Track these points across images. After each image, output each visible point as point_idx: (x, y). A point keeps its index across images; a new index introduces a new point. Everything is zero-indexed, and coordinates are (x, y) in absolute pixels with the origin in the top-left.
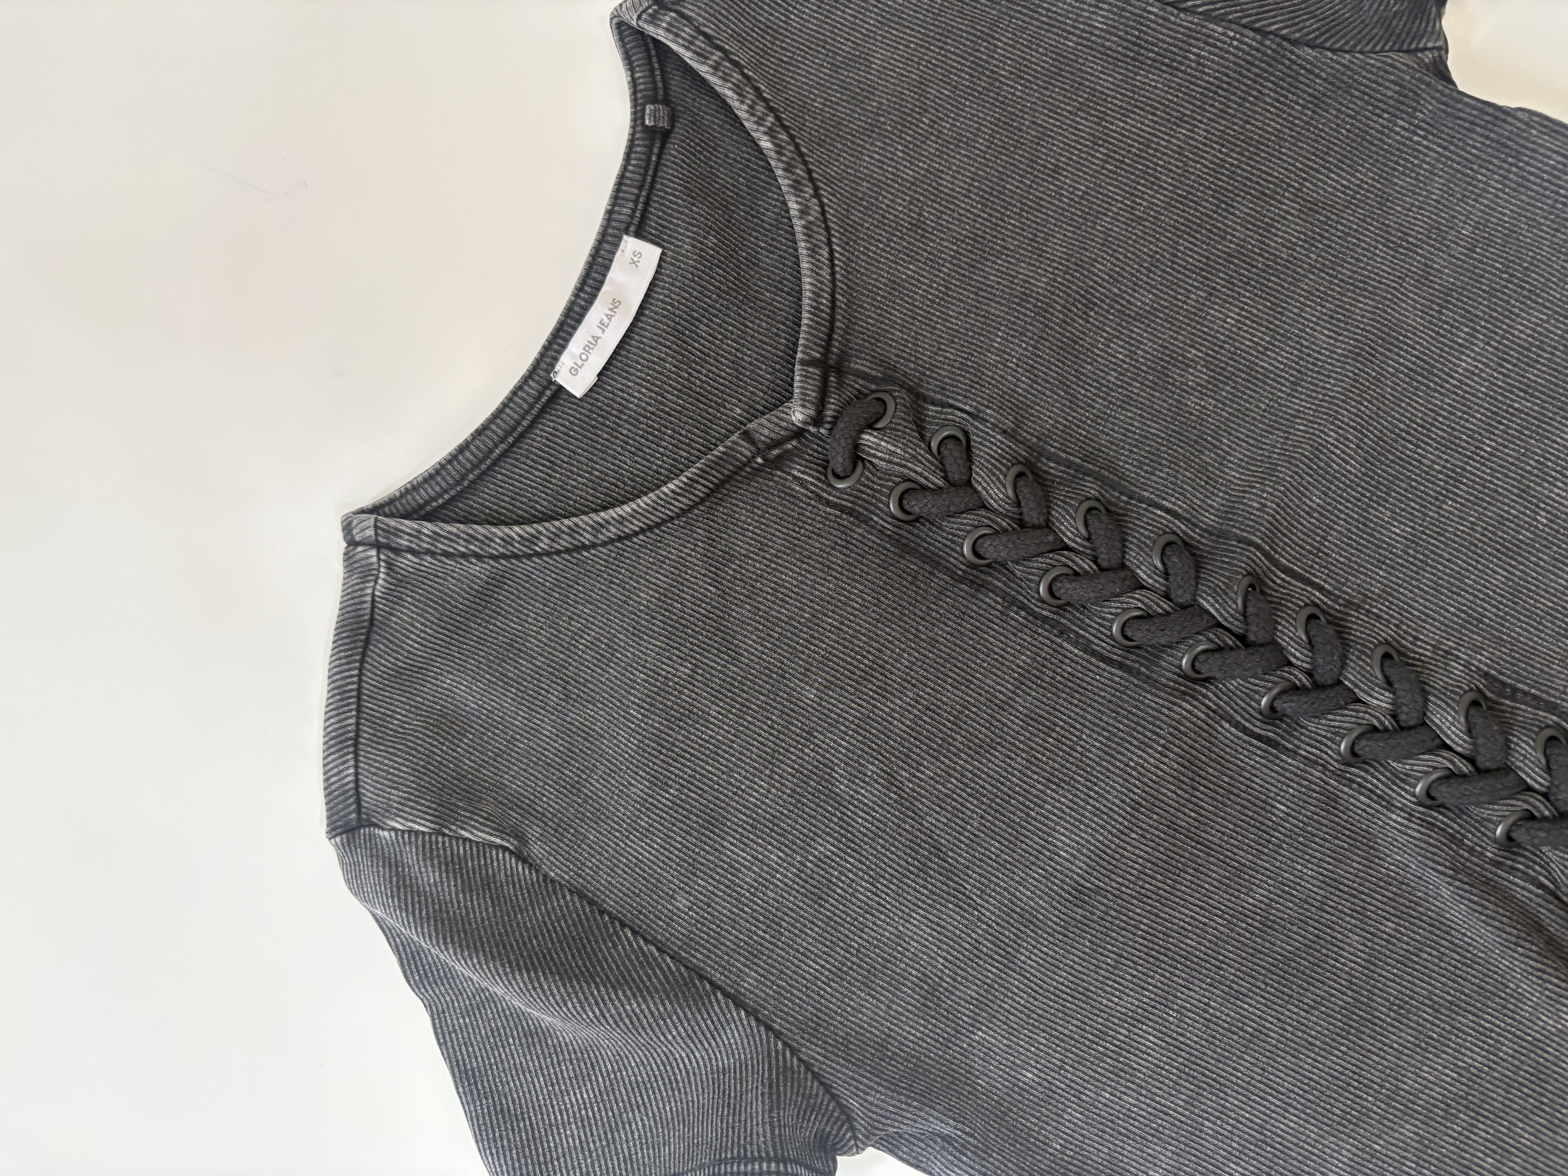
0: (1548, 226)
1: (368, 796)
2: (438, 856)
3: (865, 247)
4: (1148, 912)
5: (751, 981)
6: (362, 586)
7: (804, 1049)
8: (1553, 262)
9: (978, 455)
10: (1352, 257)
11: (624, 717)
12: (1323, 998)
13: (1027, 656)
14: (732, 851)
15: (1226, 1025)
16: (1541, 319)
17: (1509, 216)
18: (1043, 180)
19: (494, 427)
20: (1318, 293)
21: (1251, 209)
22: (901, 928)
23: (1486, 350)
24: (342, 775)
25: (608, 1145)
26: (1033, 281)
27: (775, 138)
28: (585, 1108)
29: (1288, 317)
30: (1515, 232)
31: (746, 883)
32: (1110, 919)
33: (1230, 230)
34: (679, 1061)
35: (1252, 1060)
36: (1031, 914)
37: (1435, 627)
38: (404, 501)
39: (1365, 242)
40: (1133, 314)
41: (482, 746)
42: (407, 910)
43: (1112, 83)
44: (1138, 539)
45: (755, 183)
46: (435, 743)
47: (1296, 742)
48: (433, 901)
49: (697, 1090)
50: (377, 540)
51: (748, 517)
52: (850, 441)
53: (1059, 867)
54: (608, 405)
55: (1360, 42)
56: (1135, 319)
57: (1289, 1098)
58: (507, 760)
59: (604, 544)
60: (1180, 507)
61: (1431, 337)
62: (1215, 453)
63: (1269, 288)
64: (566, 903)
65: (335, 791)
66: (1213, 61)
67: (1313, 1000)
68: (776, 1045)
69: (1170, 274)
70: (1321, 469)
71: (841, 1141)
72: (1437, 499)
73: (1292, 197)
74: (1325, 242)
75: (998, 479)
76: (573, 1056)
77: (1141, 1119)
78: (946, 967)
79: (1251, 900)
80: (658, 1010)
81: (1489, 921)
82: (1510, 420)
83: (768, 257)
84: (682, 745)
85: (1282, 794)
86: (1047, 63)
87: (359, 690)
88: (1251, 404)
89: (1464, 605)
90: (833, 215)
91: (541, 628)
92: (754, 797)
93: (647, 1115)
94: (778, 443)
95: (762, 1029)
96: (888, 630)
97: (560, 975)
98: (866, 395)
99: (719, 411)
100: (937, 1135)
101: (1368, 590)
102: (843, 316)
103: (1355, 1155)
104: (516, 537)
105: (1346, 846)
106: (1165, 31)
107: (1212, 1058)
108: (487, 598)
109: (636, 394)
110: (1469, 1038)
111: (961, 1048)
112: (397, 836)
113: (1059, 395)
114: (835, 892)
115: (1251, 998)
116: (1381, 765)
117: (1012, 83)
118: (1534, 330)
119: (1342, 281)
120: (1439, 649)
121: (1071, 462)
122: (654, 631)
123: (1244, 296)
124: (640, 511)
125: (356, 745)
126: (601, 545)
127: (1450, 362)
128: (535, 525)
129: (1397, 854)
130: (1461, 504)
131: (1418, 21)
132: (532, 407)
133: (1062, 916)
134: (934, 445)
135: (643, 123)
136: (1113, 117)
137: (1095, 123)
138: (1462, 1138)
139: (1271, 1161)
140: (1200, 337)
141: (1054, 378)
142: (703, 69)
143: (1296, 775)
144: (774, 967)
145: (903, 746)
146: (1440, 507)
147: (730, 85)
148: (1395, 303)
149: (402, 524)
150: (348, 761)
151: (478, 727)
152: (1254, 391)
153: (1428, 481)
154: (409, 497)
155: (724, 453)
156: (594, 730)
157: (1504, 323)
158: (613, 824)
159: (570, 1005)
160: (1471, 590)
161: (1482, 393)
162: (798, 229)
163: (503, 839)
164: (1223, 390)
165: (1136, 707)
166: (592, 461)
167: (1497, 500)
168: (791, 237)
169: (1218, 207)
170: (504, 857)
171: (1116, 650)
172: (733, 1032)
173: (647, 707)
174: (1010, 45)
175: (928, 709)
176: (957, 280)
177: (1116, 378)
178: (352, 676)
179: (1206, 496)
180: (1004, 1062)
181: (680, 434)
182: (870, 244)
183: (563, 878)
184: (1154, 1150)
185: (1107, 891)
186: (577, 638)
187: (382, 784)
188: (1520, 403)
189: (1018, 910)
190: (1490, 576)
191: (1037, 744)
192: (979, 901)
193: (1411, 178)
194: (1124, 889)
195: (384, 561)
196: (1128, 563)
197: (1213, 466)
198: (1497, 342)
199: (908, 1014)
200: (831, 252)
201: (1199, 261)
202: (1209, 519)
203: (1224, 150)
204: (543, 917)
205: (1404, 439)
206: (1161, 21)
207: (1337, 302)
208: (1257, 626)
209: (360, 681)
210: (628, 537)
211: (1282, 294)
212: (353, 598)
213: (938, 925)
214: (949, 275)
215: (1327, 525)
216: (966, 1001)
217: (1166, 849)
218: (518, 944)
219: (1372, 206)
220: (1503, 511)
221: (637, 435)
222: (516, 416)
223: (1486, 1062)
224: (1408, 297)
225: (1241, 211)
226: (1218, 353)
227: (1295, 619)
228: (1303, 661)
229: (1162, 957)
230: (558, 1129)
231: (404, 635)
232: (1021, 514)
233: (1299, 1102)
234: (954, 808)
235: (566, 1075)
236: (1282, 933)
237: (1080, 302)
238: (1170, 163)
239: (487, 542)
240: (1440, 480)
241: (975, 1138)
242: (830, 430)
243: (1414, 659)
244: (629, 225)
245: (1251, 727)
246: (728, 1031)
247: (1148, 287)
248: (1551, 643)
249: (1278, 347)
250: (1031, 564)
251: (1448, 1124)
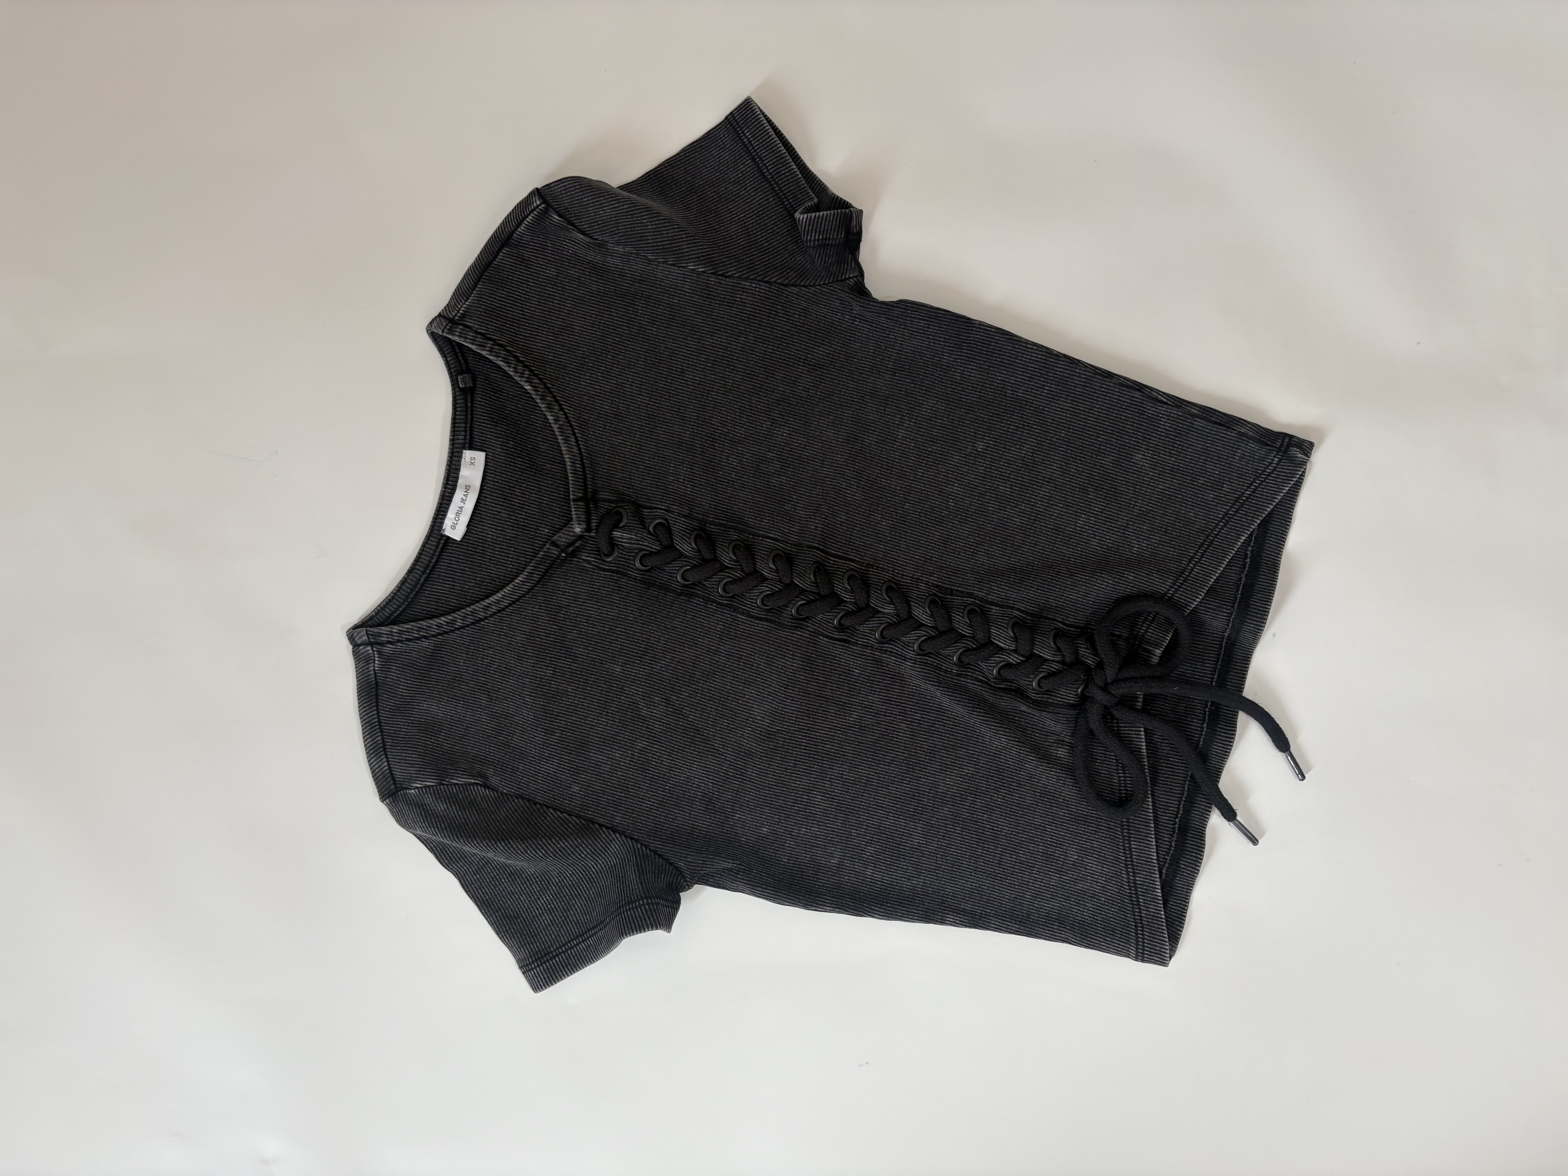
0: (929, 355)
1: (398, 775)
2: (443, 795)
3: (593, 432)
4: (805, 736)
5: (619, 818)
6: (367, 667)
7: (651, 845)
8: (934, 373)
9: (674, 530)
10: (838, 390)
11: (523, 703)
12: (894, 757)
13: (721, 625)
14: (595, 757)
15: (853, 782)
16: (934, 404)
17: (910, 353)
18: (677, 378)
19: (418, 567)
20: (824, 412)
21: (784, 374)
22: (688, 774)
23: (911, 425)
24: (381, 767)
25: (565, 919)
26: (683, 434)
27: (532, 383)
28: (550, 904)
29: (813, 427)
30: (914, 361)
31: (606, 771)
32: (786, 744)
33: (776, 387)
34: (592, 867)
35: (868, 795)
36: (749, 751)
37: (911, 567)
38: (378, 617)
39: (842, 381)
40: (737, 441)
41: (452, 735)
42: (434, 827)
43: (701, 319)
44: (760, 556)
45: (527, 407)
46: (427, 739)
47: (856, 638)
48: (446, 819)
49: (604, 879)
50: (369, 641)
51: (564, 585)
52: (607, 537)
53: (758, 725)
54: (476, 541)
55: (817, 280)
56: (738, 443)
57: (888, 809)
58: (467, 739)
59: (491, 616)
60: (778, 535)
61: (883, 423)
62: (790, 504)
63: (801, 414)
64: (516, 803)
65: (379, 776)
66: (749, 300)
67: (890, 760)
68: (637, 846)
69: (751, 416)
70: (842, 502)
71: (679, 884)
72: (901, 504)
73: (803, 364)
74: (823, 385)
75: (686, 541)
76: (537, 880)
77: (822, 837)
78: (714, 787)
79: (852, 719)
80: (574, 843)
81: (958, 703)
82: (928, 458)
83: (543, 445)
84: (557, 710)
85: (855, 664)
86: (666, 314)
87: (379, 721)
88: (803, 475)
89: (922, 554)
90: (572, 418)
91: (469, 667)
92: (600, 728)
93: (582, 899)
94: (571, 544)
95: (629, 840)
96: (650, 627)
97: (521, 839)
98: (611, 510)
99: (536, 533)
100: (725, 869)
101: (877, 556)
102: (590, 471)
103: (923, 828)
104: (443, 623)
105: (890, 682)
106: (721, 289)
107: (850, 799)
108: (436, 658)
109: (490, 533)
110: (965, 761)
111: (730, 825)
112: (419, 791)
113: (709, 490)
114: (652, 764)
115: (862, 766)
116: (898, 640)
117: (650, 328)
118: (931, 410)
119: (835, 403)
120: (914, 578)
121: (721, 523)
122: (528, 656)
123: (790, 420)
124: (506, 595)
125: (385, 750)
126: (490, 617)
127: (894, 434)
128: (452, 614)
129: (914, 681)
130: (912, 504)
131: (843, 265)
132: (435, 551)
133: (764, 748)
134: (651, 529)
135: (459, 386)
136: (706, 337)
137: (697, 342)
138: (971, 808)
139: (886, 841)
140: (772, 446)
141: (704, 482)
142: (484, 353)
143: (859, 654)
144: (629, 809)
145: (671, 684)
146: (903, 508)
147: (501, 359)
148: (862, 410)
149: (381, 630)
150: (383, 759)
151: (447, 726)
152: (804, 468)
153: (896, 496)
154: (381, 614)
155: (544, 555)
156: (509, 713)
157: (916, 409)
158: (531, 758)
159: (529, 852)
160: (924, 546)
161: (913, 446)
162: (556, 430)
163: (475, 779)
164: (789, 471)
165: (776, 639)
166: (475, 573)
167: (929, 499)
168: (553, 433)
169: (768, 376)
170: (478, 789)
171: (762, 613)
172: (614, 845)
173: (534, 695)
174: (644, 308)
175: (679, 662)
176: (645, 440)
177: (735, 475)
178: (374, 715)
179: (791, 527)
180: (752, 826)
181: (519, 549)
182: (596, 429)
183: (511, 792)
184: (831, 850)
185: (783, 731)
186: (489, 668)
187: (405, 766)
188: (931, 448)
189: (743, 750)
190: (932, 537)
191: (735, 667)
192: (723, 751)
193: (858, 343)
194: (790, 728)
195: (376, 651)
196: (758, 569)
197: (791, 511)
198: (915, 419)
199: (700, 815)
200: (576, 438)
201: (763, 406)
202: (793, 538)
203: (765, 345)
204: (505, 813)
205: (880, 477)
206: (717, 284)
207: (835, 415)
208: (823, 587)
209: (379, 716)
210: (503, 609)
211: (807, 416)
212: (363, 674)
213: (706, 767)
214: (640, 438)
215: (851, 529)
216: (727, 801)
217: (806, 704)
218: (495, 829)
219: (842, 361)
220: (933, 503)
221: (495, 554)
222: (428, 558)
223: (975, 770)
224: (868, 406)
225: (779, 376)
226: (782, 452)
227: (842, 580)
228: (850, 599)
229: (816, 757)
230: (538, 918)
231: (396, 687)
232: (702, 555)
233: (893, 810)
234: (702, 708)
235: (535, 890)
236: (869, 731)
237: (709, 440)
238: (739, 357)
239: (429, 629)
240: (901, 494)
241: (744, 866)
242: (596, 533)
243: (903, 585)
244: (464, 444)
245: (833, 636)
246: (613, 846)
247: (741, 425)
248: (966, 563)
249: (811, 443)
250: (712, 580)
251: (964, 803)
